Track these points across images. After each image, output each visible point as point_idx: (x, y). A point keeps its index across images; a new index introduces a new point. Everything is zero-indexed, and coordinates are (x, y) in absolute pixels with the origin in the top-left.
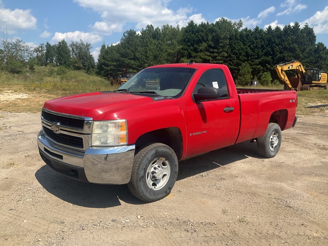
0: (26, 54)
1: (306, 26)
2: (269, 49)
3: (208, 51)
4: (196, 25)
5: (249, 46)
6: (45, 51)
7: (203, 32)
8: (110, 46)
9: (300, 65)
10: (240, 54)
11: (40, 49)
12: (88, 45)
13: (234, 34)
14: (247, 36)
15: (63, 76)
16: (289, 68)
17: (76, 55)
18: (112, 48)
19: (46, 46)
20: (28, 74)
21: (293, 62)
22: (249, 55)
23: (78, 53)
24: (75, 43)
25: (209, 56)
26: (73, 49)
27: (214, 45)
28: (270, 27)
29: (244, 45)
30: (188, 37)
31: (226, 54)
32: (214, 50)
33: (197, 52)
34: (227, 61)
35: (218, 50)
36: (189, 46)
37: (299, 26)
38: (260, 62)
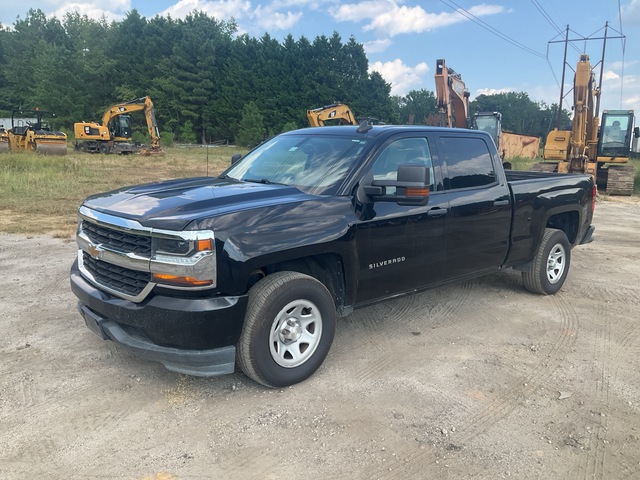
1: (352, 40)
2: (291, 79)
3: (175, 75)
4: (144, 19)
5: (255, 71)
7: (159, 34)
9: (348, 112)
13: (224, 45)
14: (250, 50)
16: (330, 116)
21: (336, 105)
22: (257, 89)
27: (186, 63)
28: (290, 37)
29: (246, 67)
30: (130, 42)
31: (211, 85)
32: (188, 74)
33: (152, 77)
34: (216, 99)
35: (194, 75)
36: (131, 62)
37: (340, 39)
38: (277, 104)
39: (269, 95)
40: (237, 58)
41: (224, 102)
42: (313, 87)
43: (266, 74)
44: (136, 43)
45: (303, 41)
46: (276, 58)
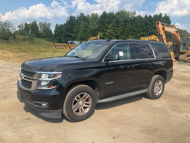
0: (11, 29)
1: (166, 15)
2: (145, 28)
3: (112, 29)
4: (107, 13)
5: (135, 26)
6: (24, 27)
7: (110, 17)
8: (60, 24)
9: (156, 38)
10: (130, 30)
11: (21, 26)
12: (49, 24)
13: (127, 19)
14: (134, 20)
15: (31, 41)
16: (149, 39)
17: (42, 29)
18: (62, 26)
19: (25, 24)
20: (11, 40)
21: (152, 36)
22: (135, 31)
23: (43, 28)
24: (42, 23)
25: (113, 31)
26: (41, 26)
27: (116, 25)
28: (146, 15)
29: (132, 25)
30: (102, 20)
31: (122, 31)
32: (115, 28)
33: (107, 29)
34: (122, 35)
35: (117, 28)
36: (102, 26)
37: (162, 15)
38: (140, 36)
39: (138, 33)
40: (130, 23)
41: (125, 36)
42: (152, 30)
43: (138, 27)
44: (104, 20)
45: (150, 16)
46: (141, 22)
